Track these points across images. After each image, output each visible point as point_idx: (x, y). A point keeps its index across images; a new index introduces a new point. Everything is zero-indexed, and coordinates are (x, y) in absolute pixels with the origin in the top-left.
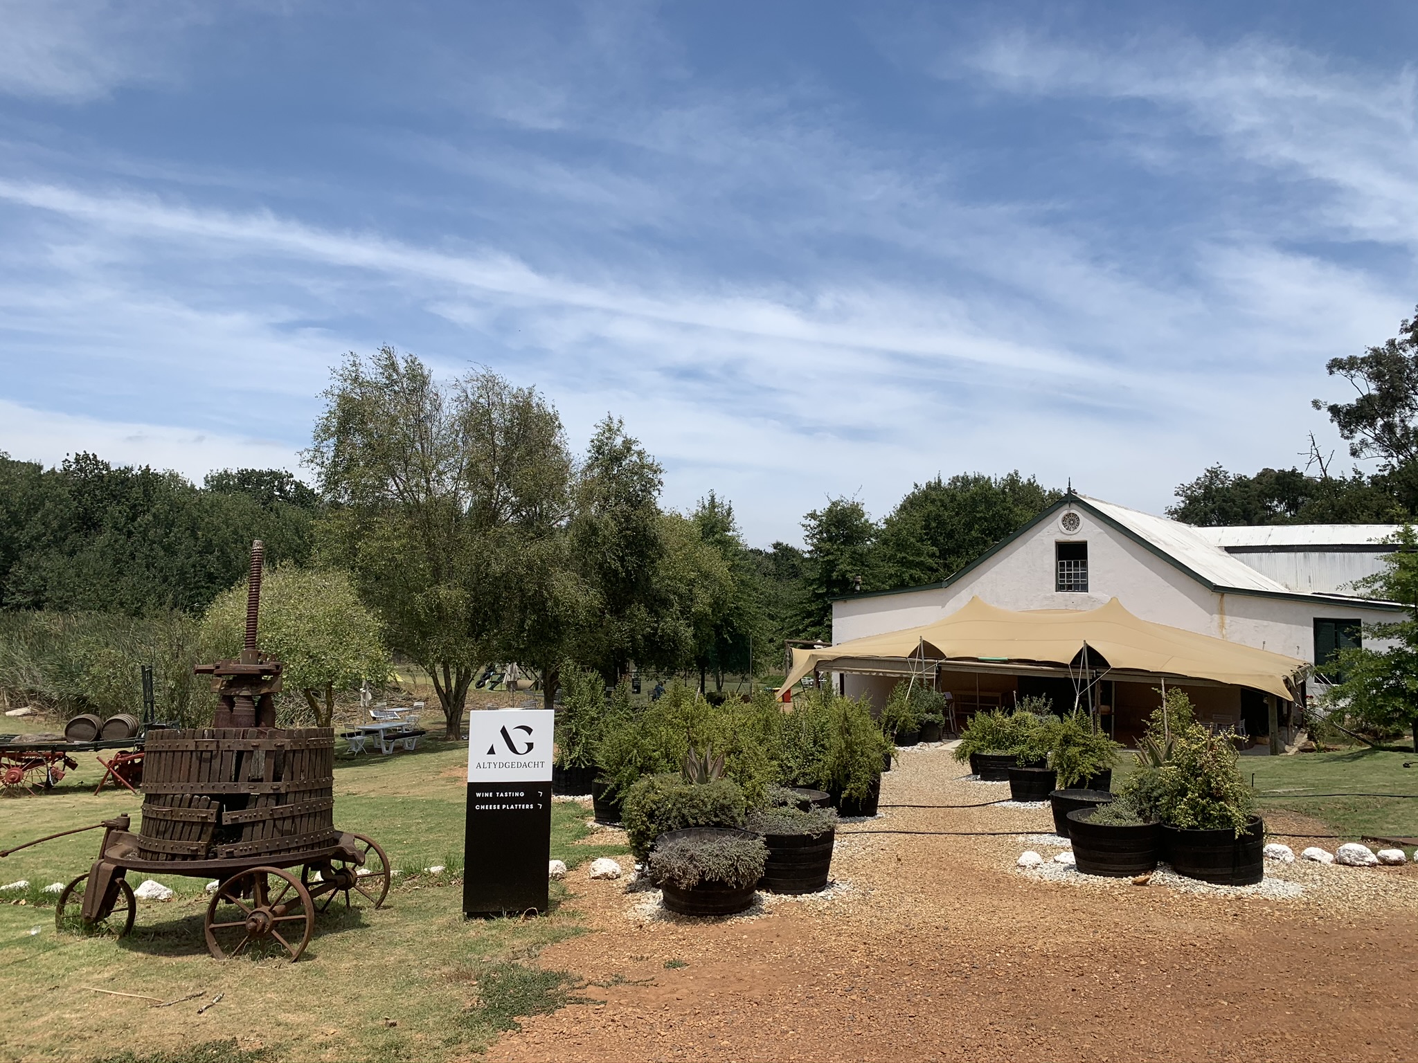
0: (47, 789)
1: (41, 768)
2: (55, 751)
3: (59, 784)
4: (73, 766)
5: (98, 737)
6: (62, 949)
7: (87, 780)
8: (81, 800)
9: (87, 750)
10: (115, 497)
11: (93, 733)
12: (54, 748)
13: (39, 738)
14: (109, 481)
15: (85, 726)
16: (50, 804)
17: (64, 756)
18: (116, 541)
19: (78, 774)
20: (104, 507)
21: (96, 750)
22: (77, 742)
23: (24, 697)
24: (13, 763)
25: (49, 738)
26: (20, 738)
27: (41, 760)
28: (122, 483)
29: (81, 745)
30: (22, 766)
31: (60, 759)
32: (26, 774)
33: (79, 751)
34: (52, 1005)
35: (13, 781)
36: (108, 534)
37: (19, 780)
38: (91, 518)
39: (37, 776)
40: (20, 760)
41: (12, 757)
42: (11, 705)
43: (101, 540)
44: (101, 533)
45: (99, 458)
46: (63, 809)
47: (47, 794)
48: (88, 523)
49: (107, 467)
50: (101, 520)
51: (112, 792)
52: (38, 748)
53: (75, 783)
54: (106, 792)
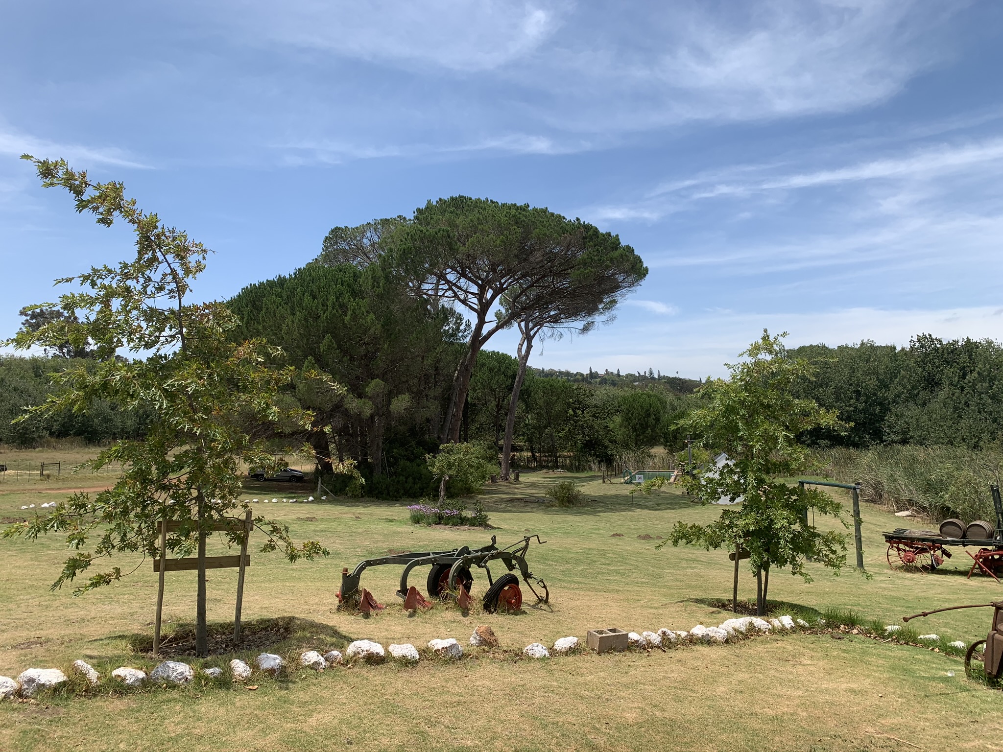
0: (932, 569)
1: (926, 554)
2: (935, 544)
3: (940, 567)
4: (949, 556)
5: (964, 536)
6: (974, 693)
7: (960, 567)
8: (959, 581)
9: (958, 545)
10: (948, 362)
11: (961, 534)
12: (934, 541)
13: (923, 533)
14: (943, 352)
15: (954, 527)
16: (937, 581)
17: (942, 548)
18: (953, 394)
19: (952, 562)
20: (942, 370)
21: (964, 546)
22: (949, 539)
23: (905, 504)
24: (907, 548)
25: (929, 534)
26: (910, 532)
27: (926, 549)
28: (952, 352)
29: (953, 541)
30: (914, 552)
31: (939, 549)
32: (917, 557)
33: (951, 545)
34: (976, 735)
35: (909, 561)
36: (946, 389)
37: (913, 561)
38: (933, 379)
39: (924, 559)
40: (912, 547)
41: (906, 544)
42: (898, 509)
43: (942, 394)
44: (941, 389)
45: (934, 337)
46: (947, 586)
47: (933, 573)
48: (932, 383)
49: (940, 341)
50: (940, 380)
51: (981, 578)
52: (923, 540)
53: (952, 568)
54: (975, 578)
